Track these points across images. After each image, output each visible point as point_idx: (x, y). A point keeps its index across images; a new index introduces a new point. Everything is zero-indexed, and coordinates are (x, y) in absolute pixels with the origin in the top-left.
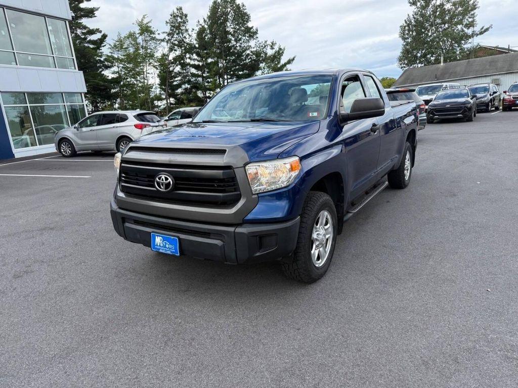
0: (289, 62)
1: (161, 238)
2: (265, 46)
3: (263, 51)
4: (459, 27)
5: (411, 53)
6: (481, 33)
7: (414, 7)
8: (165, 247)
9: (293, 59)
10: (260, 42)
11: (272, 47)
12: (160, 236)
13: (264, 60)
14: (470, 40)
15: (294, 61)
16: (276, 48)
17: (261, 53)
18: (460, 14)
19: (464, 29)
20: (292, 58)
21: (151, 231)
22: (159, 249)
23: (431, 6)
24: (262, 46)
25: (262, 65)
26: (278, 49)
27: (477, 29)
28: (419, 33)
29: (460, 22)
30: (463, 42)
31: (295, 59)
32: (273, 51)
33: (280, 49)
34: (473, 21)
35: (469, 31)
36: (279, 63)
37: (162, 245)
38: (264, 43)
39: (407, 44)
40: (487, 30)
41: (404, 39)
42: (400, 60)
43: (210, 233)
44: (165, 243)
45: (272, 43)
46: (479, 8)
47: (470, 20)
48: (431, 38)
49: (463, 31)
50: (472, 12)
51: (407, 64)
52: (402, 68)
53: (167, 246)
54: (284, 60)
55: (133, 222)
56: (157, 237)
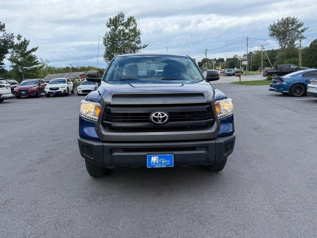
0: (34, 50)
1: (157, 157)
2: (12, 37)
3: (10, 41)
4: (133, 43)
5: (111, 54)
6: (144, 47)
7: (109, 28)
9: (37, 49)
10: (8, 33)
11: (18, 38)
12: (156, 156)
13: (11, 47)
14: (139, 50)
15: (37, 50)
16: (22, 39)
17: (9, 42)
18: (132, 36)
19: (136, 44)
20: (35, 47)
21: (146, 154)
23: (118, 30)
24: (9, 37)
25: (10, 50)
26: (23, 41)
27: (142, 45)
28: (113, 43)
29: (133, 40)
30: (136, 51)
31: (38, 49)
32: (20, 41)
33: (25, 41)
34: (140, 41)
35: (138, 46)
36: (25, 49)
37: (158, 162)
38: (10, 35)
39: (108, 48)
40: (146, 46)
41: (106, 45)
42: (105, 57)
43: (195, 147)
44: (161, 160)
45: (19, 36)
46: (141, 34)
47: (138, 40)
48: (120, 47)
49: (135, 45)
50: (139, 36)
51: (109, 60)
52: (106, 61)
54: (29, 48)
55: (123, 151)
56: (152, 157)
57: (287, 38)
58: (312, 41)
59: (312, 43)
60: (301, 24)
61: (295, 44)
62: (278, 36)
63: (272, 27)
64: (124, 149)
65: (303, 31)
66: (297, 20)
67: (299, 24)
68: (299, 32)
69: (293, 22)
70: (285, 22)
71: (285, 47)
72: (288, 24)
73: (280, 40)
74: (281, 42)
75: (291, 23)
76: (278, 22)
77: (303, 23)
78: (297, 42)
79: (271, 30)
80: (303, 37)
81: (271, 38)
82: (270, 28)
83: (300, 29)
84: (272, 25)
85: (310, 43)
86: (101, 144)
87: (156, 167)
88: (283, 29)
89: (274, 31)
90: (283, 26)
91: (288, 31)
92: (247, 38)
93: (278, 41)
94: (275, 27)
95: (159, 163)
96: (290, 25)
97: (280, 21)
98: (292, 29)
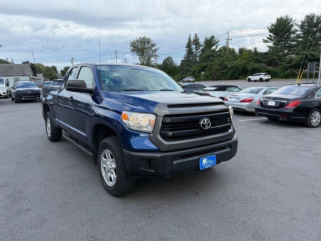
1: (206, 159)
8: (209, 163)
21: (198, 158)
22: (205, 167)
43: (224, 146)
44: (209, 161)
53: (210, 162)
55: (180, 158)
56: (203, 160)
57: (145, 54)
58: (164, 59)
59: (164, 61)
60: (154, 44)
61: (151, 61)
62: (138, 52)
63: (132, 44)
64: (181, 156)
65: (156, 50)
66: (151, 40)
67: (153, 44)
68: (153, 51)
69: (148, 41)
70: (142, 40)
71: (144, 62)
72: (144, 43)
73: (139, 56)
74: (141, 58)
75: (146, 42)
76: (137, 39)
77: (155, 44)
78: (152, 59)
79: (131, 46)
80: (157, 56)
81: (132, 53)
82: (131, 44)
83: (154, 49)
84: (132, 41)
85: (163, 61)
86: (164, 154)
87: (206, 167)
88: (141, 46)
89: (134, 47)
90: (141, 44)
91: (145, 49)
92: (116, 51)
93: (138, 57)
94: (134, 44)
95: (207, 164)
96: (146, 44)
97: (138, 39)
98: (148, 48)
